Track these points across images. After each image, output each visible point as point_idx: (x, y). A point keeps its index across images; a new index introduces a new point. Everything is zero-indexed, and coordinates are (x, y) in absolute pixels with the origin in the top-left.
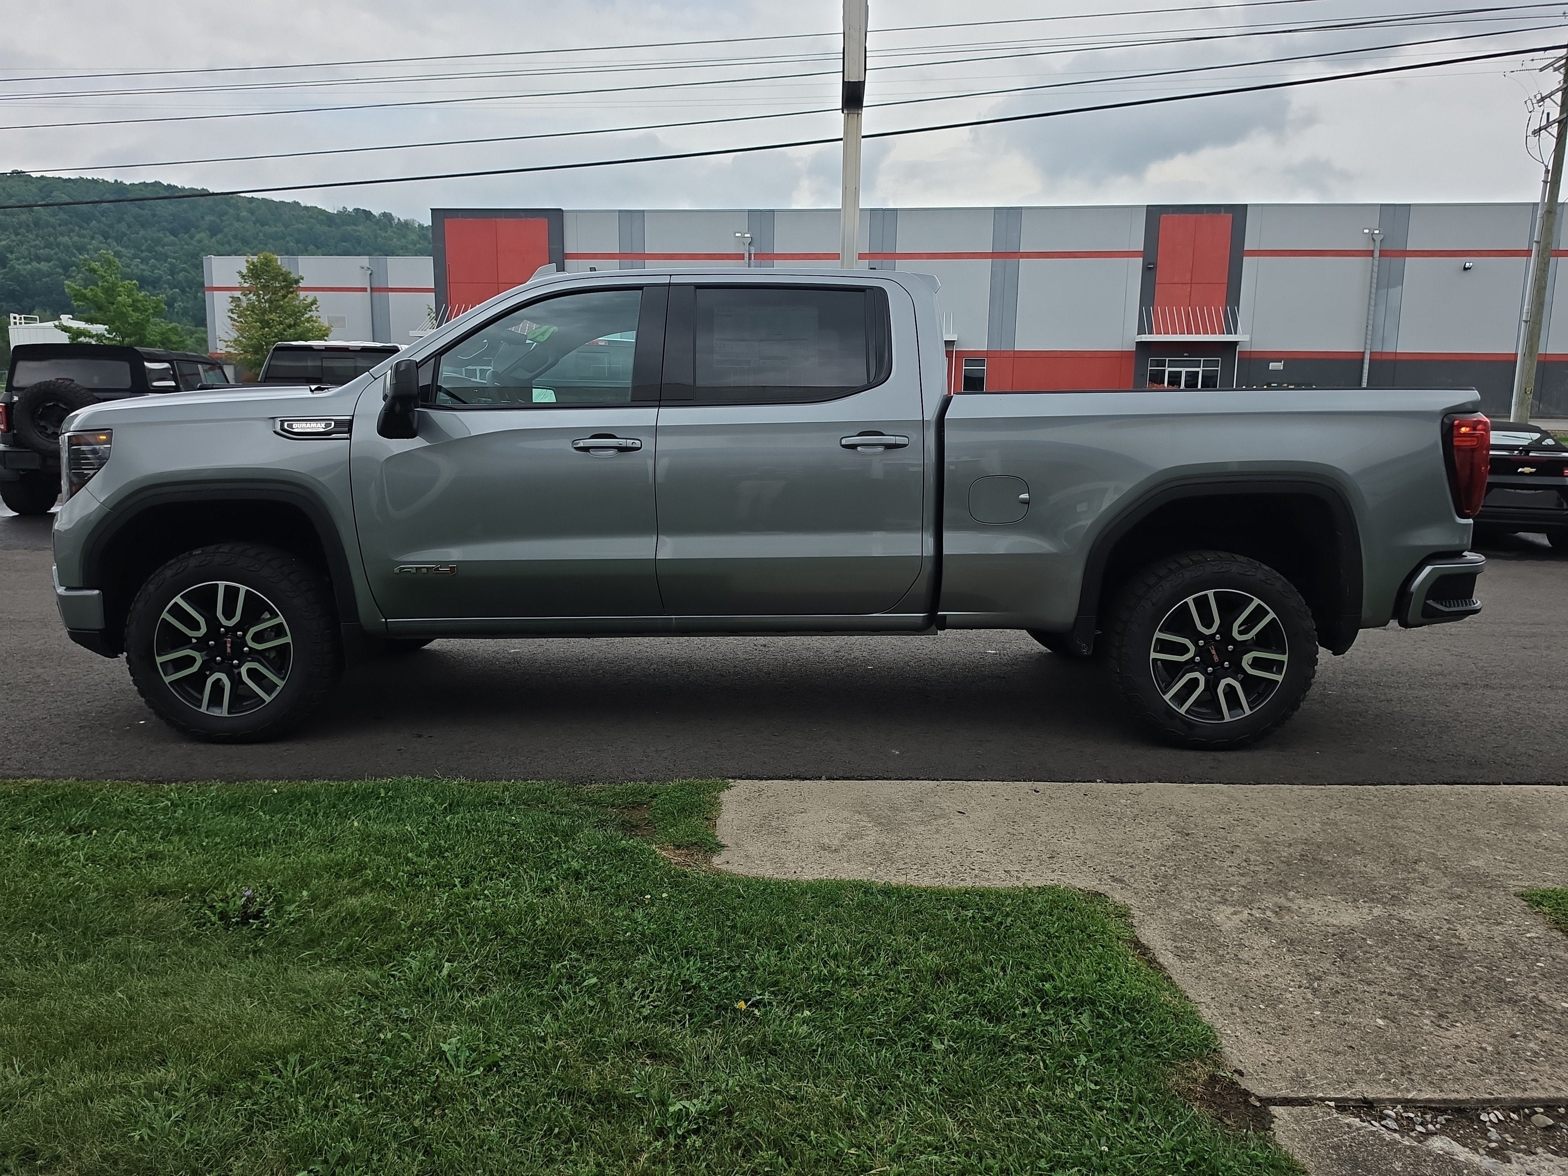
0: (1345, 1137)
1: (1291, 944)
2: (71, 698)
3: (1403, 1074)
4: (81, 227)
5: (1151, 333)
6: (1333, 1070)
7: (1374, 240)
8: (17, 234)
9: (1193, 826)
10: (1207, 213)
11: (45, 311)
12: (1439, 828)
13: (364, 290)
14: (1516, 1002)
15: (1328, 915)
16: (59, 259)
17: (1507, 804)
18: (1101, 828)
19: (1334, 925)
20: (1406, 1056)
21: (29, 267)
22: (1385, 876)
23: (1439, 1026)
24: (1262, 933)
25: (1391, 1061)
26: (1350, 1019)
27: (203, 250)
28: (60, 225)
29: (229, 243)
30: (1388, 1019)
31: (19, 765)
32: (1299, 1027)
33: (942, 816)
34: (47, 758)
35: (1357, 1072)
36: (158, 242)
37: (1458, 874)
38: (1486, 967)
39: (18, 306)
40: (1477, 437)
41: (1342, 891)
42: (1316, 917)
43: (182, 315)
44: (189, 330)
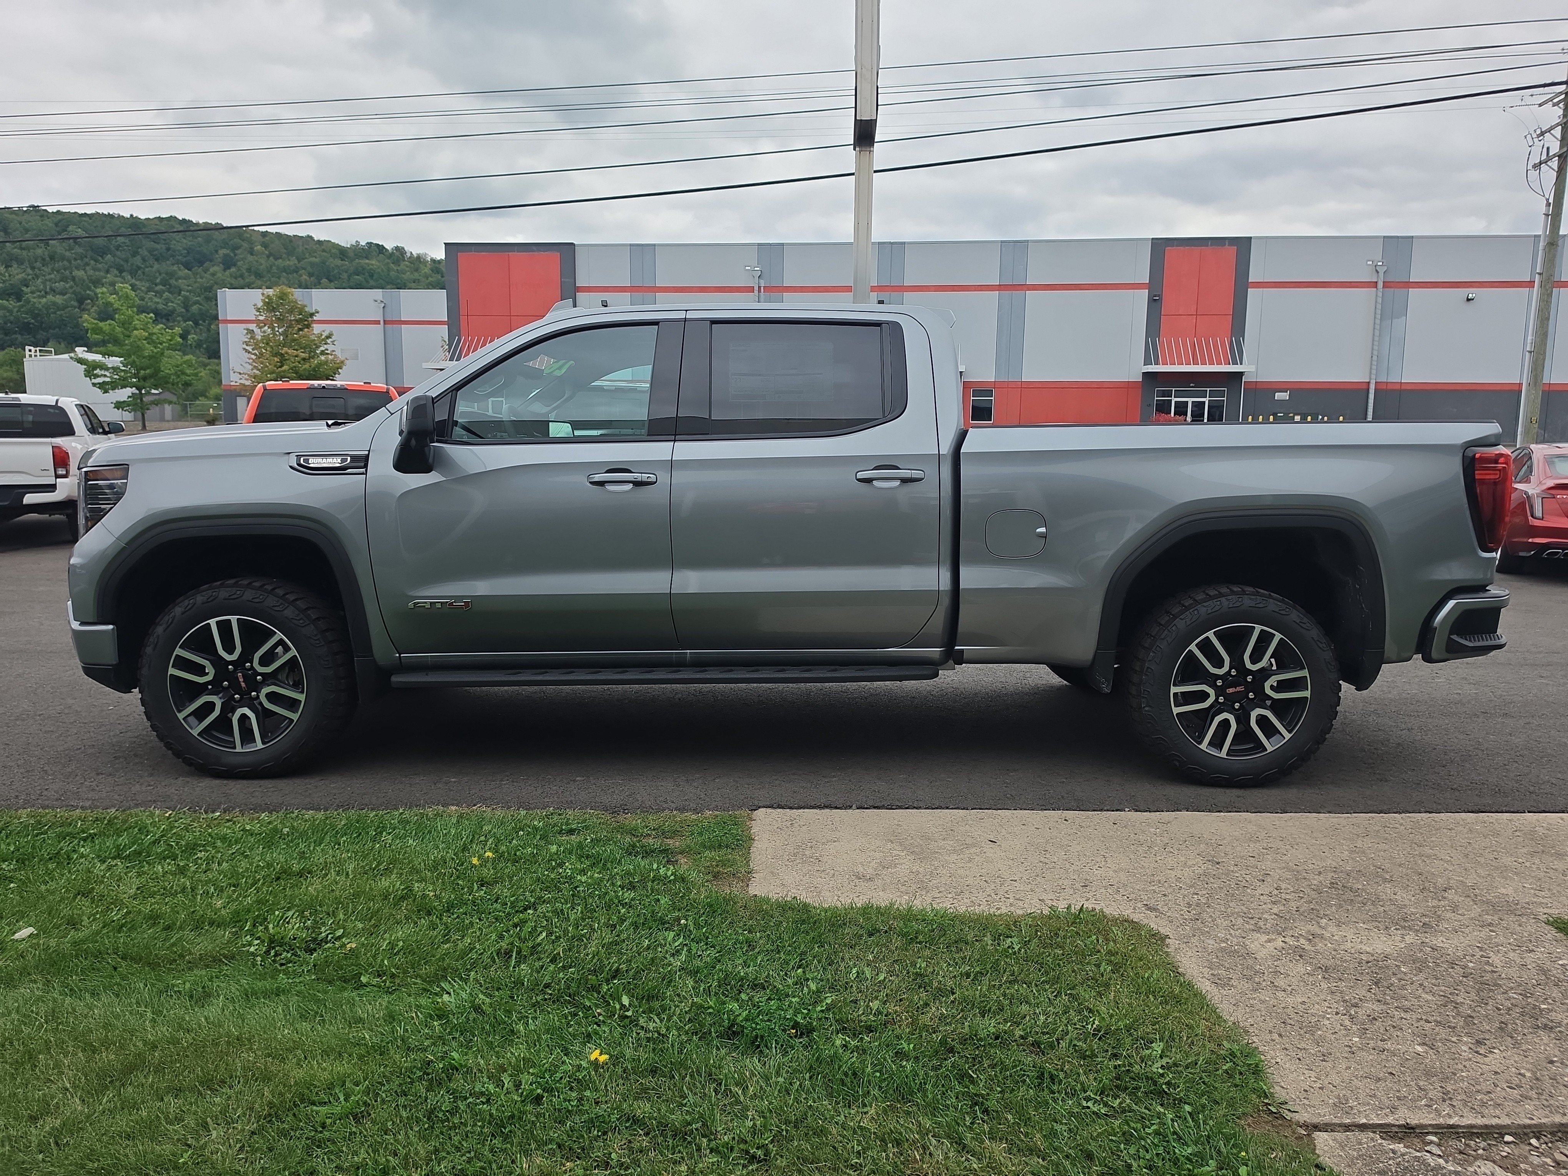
0: (1391, 1162)
1: (1326, 971)
2: (103, 728)
3: (1444, 1101)
4: (96, 261)
5: (1157, 363)
6: (1374, 1096)
7: (1378, 272)
8: (33, 268)
9: (1223, 855)
10: (1211, 245)
11: (60, 343)
12: (1467, 856)
13: (377, 322)
14: (1552, 1028)
15: (1361, 942)
16: (74, 293)
17: (1533, 832)
18: (1132, 856)
19: (1367, 953)
20: (1446, 1082)
21: (44, 300)
22: (1415, 903)
23: (1477, 1052)
24: (1297, 961)
25: (1432, 1087)
26: (1388, 1045)
27: (216, 283)
28: (75, 259)
29: (242, 276)
30: (1427, 1045)
31: (57, 796)
32: (1338, 1054)
33: (974, 845)
34: (85, 789)
35: (1399, 1099)
36: (171, 275)
37: (1488, 902)
38: (1520, 994)
39: (32, 339)
40: (1500, 470)
41: (1374, 918)
42: (1349, 945)
43: (195, 347)
44: (202, 362)
